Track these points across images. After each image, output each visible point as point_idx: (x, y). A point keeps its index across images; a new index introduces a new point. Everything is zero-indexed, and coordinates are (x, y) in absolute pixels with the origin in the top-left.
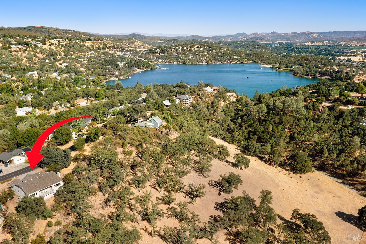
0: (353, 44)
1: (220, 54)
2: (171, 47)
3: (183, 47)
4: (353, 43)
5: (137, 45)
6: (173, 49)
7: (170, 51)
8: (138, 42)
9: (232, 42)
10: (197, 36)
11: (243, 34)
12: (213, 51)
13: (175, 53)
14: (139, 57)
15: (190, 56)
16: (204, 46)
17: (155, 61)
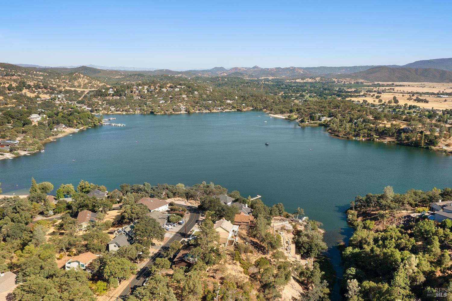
0: (346, 81)
1: (205, 96)
2: (130, 87)
3: (150, 86)
4: (346, 79)
5: (82, 82)
6: (134, 90)
7: (130, 93)
8: (83, 78)
9: (212, 78)
10: (167, 70)
11: (222, 69)
12: (194, 93)
13: (137, 95)
14: (79, 102)
15: (160, 100)
16: (180, 84)
17: (105, 109)
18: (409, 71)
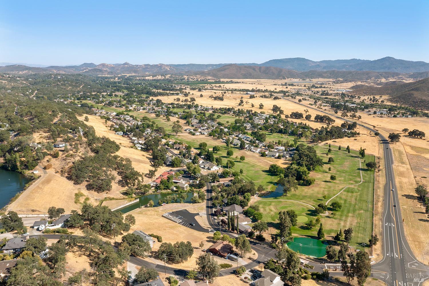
0: (196, 78)
18: (254, 69)
